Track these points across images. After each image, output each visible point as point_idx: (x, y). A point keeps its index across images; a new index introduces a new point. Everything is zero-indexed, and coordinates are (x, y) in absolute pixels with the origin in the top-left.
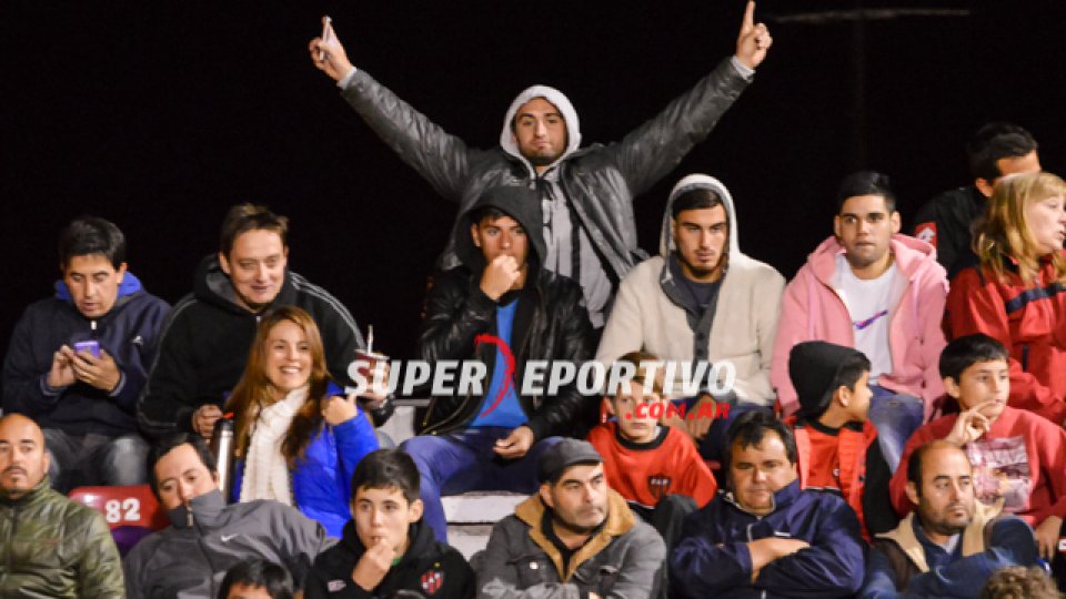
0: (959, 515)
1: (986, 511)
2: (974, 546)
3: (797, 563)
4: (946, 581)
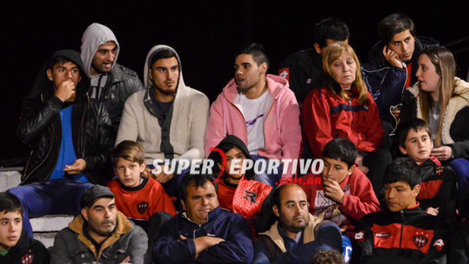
0: (300, 221)
1: (315, 220)
2: (309, 238)
3: (219, 249)
4: (296, 257)
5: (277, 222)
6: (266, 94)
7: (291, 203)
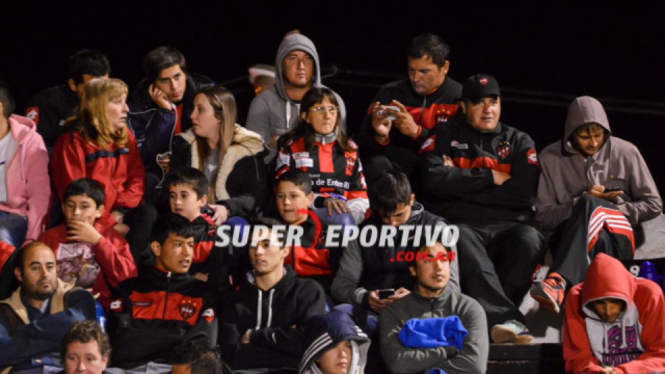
0: (47, 287)
1: (65, 286)
2: (58, 307)
4: (40, 329)
5: (19, 288)
6: (8, 137)
7: (36, 265)
